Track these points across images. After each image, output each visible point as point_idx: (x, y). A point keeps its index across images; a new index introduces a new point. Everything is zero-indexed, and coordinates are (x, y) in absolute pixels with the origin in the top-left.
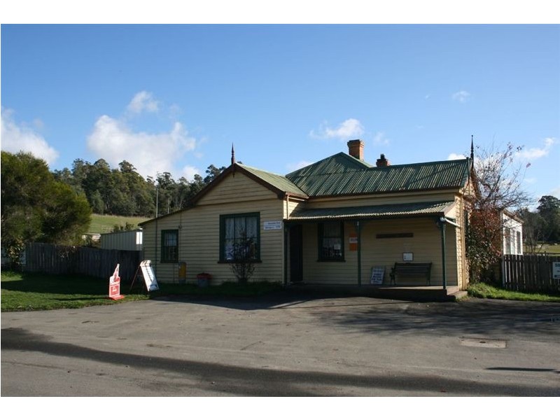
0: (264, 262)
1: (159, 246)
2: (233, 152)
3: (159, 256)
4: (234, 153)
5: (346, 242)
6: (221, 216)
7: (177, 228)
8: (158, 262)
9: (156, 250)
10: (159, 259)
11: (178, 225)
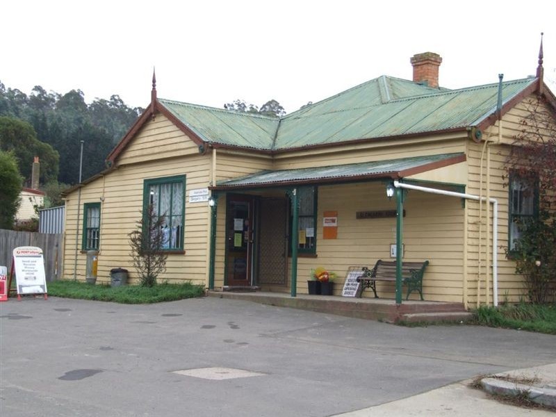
0: (187, 253)
1: (81, 227)
2: (154, 81)
3: (80, 242)
4: (156, 84)
5: (319, 224)
6: (145, 181)
7: (98, 200)
8: (79, 251)
9: (78, 234)
10: (80, 247)
11: (100, 195)
